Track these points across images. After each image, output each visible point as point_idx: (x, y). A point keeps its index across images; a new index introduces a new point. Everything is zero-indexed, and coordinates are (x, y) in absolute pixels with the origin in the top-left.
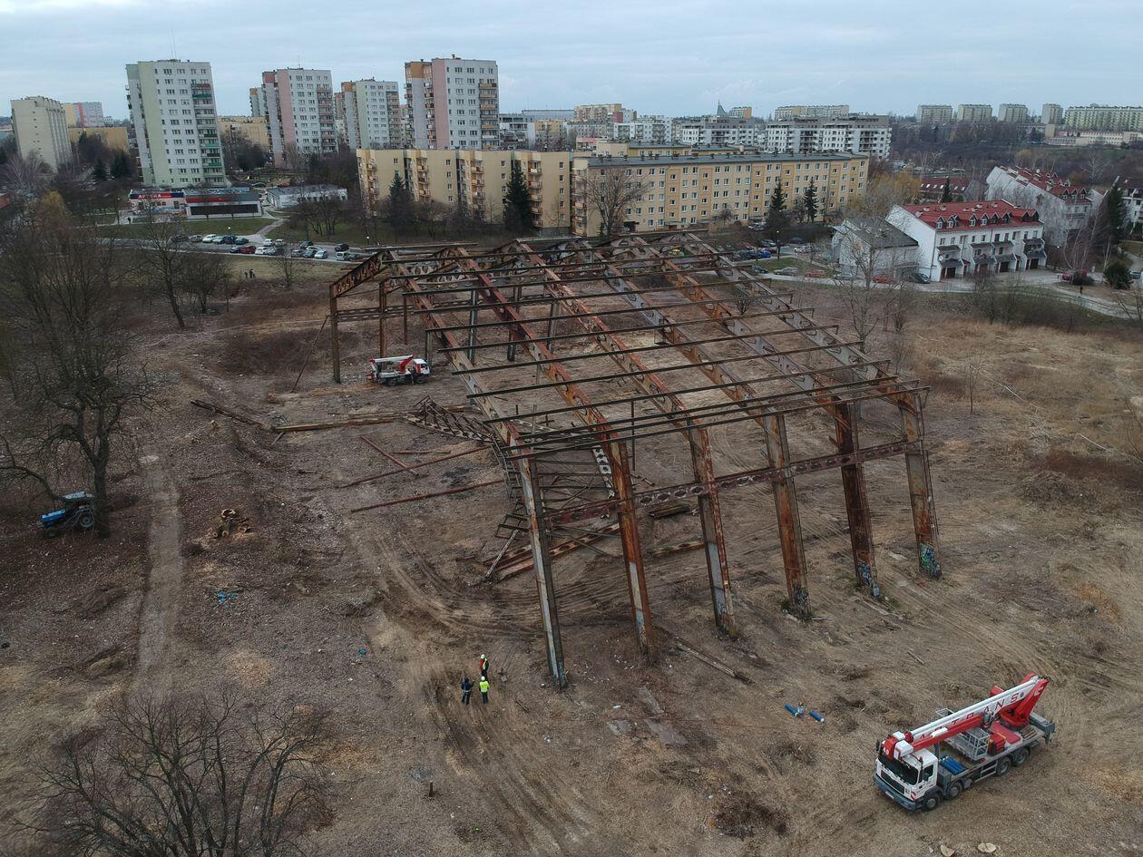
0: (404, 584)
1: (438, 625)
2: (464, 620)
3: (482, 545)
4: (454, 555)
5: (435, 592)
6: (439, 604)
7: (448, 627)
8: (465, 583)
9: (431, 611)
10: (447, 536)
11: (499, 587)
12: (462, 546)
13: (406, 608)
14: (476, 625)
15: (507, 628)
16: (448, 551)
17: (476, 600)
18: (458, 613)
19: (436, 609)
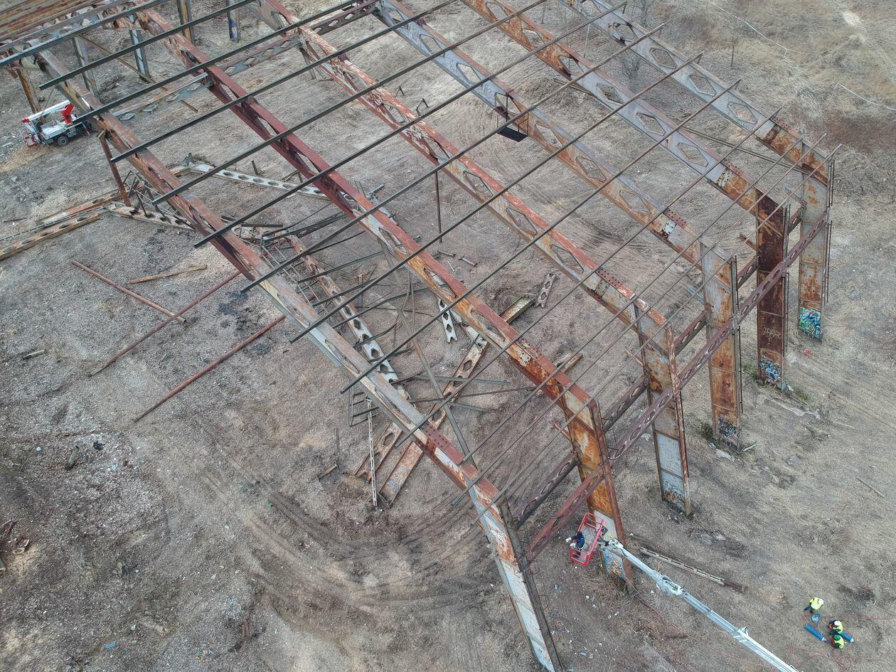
0: (276, 550)
1: (357, 617)
2: (384, 594)
3: (335, 438)
4: (312, 470)
5: (321, 551)
6: (337, 572)
7: (372, 616)
8: (352, 522)
9: (336, 591)
10: (283, 433)
11: (394, 513)
12: (310, 448)
13: (302, 597)
14: (404, 598)
15: (442, 591)
16: (299, 464)
17: (381, 550)
18: (369, 581)
19: (341, 586)
